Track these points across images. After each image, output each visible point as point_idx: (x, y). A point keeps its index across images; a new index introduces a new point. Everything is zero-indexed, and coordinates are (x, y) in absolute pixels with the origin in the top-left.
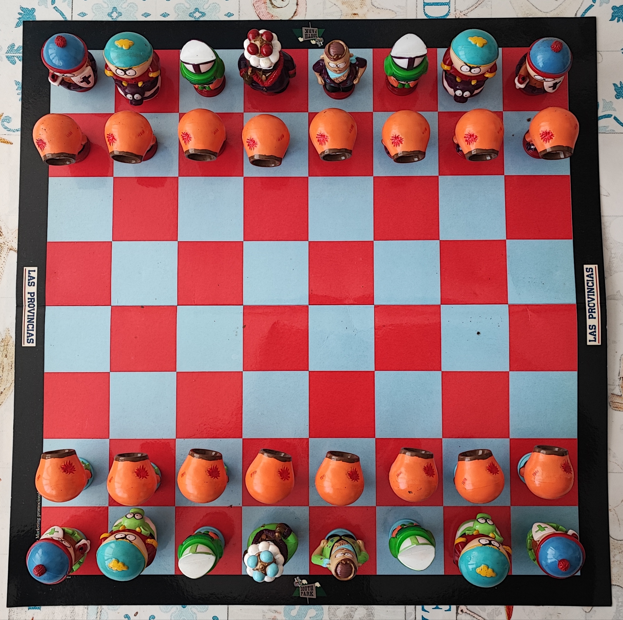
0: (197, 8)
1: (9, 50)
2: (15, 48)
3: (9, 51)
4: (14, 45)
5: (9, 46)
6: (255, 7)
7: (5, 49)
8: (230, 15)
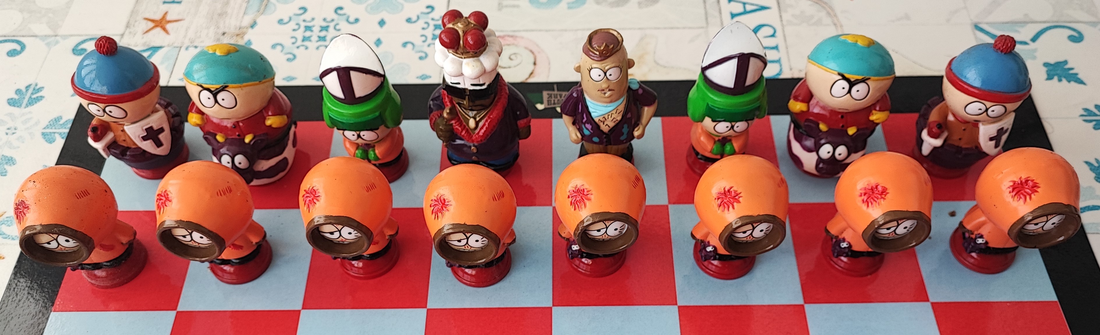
1: (51, 125)
2: (62, 122)
3: (49, 126)
4: (61, 118)
5: (52, 120)
7: (45, 123)
8: (424, 77)
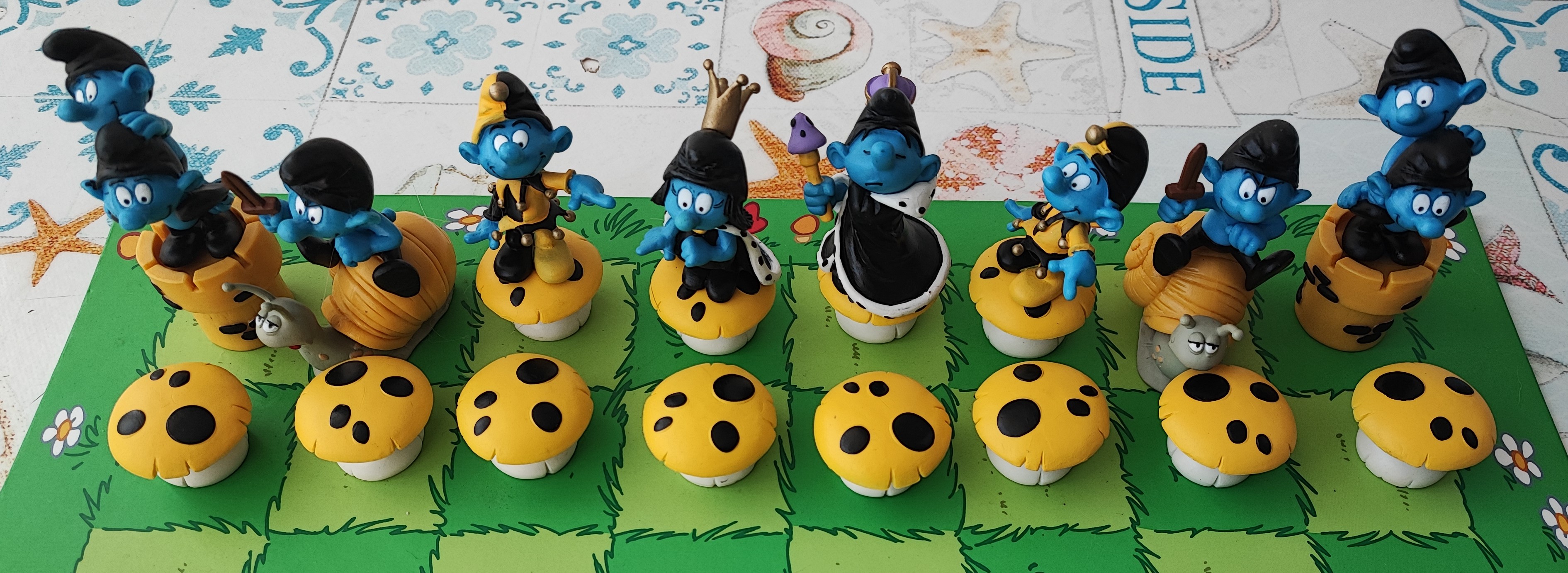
0: (627, 36)
6: (757, 36)
